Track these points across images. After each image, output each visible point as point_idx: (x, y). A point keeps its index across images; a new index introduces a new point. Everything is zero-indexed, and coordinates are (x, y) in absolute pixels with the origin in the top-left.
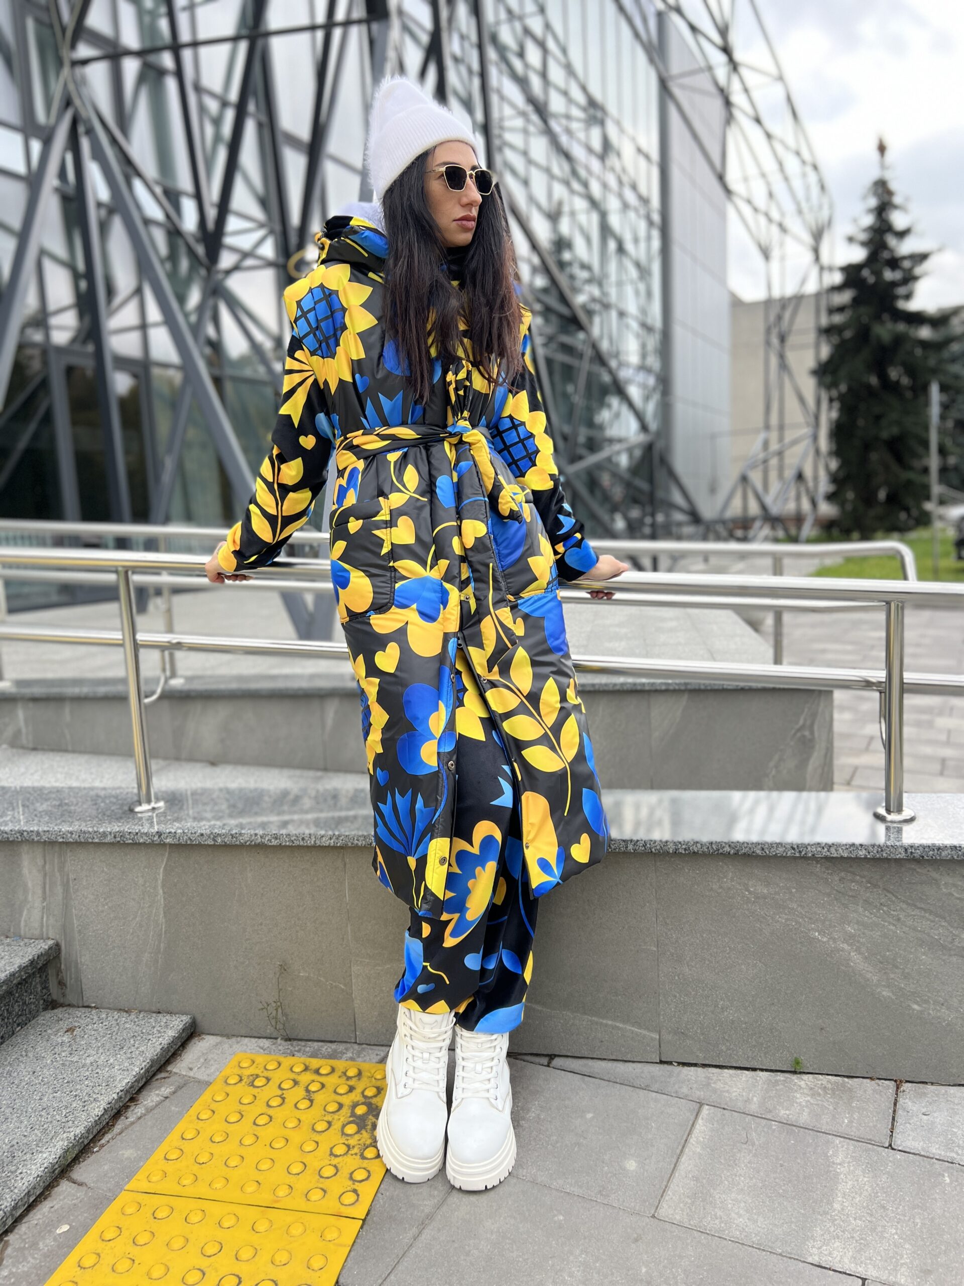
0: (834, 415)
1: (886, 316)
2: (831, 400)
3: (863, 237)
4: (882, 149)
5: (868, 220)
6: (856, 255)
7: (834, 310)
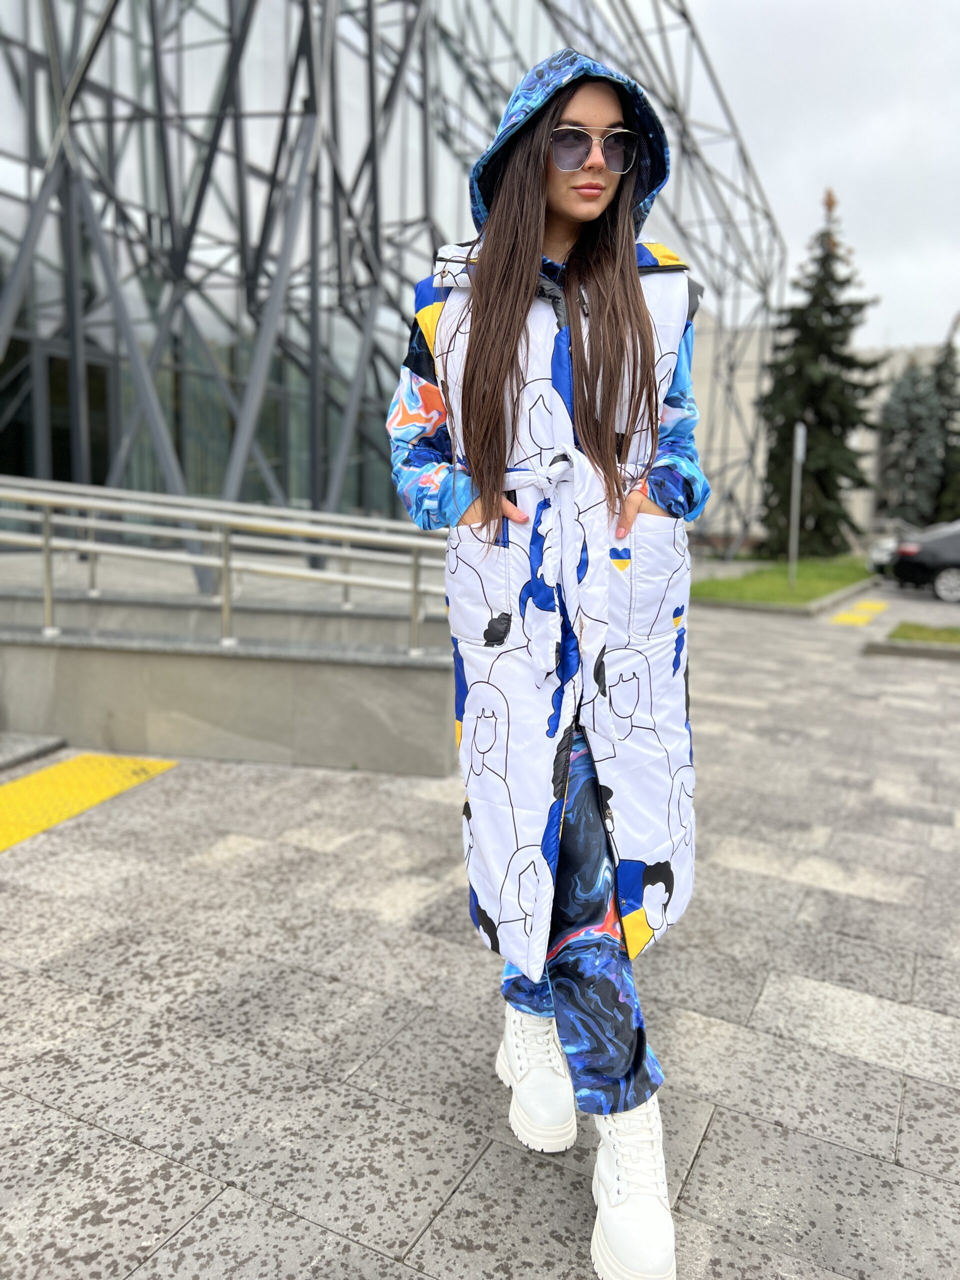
2: (769, 431)
3: (808, 283)
4: (830, 203)
5: (812, 268)
6: (800, 299)
7: (777, 348)
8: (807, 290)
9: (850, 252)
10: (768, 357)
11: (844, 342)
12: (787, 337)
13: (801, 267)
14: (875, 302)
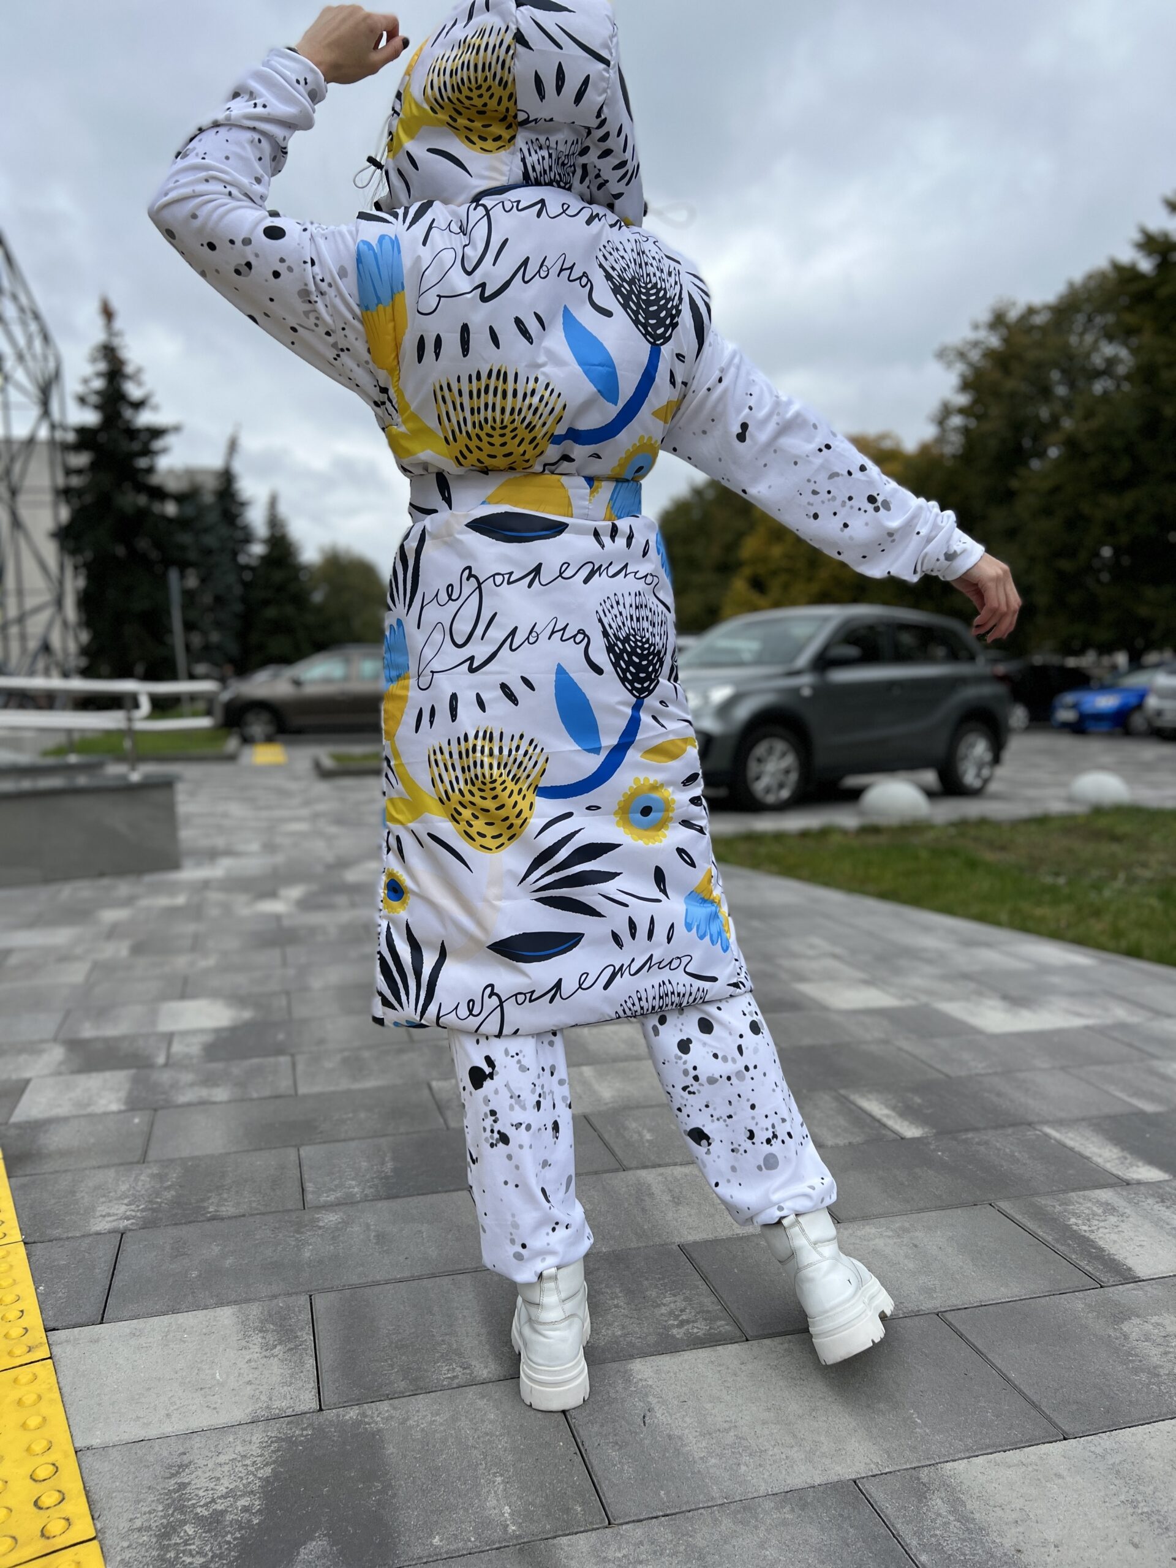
0: (81, 583)
1: (127, 486)
2: (76, 568)
3: (94, 399)
4: (108, 313)
5: (98, 384)
6: (90, 418)
7: (69, 472)
8: (97, 407)
9: (139, 371)
10: (61, 481)
11: (149, 469)
12: (81, 460)
13: (86, 381)
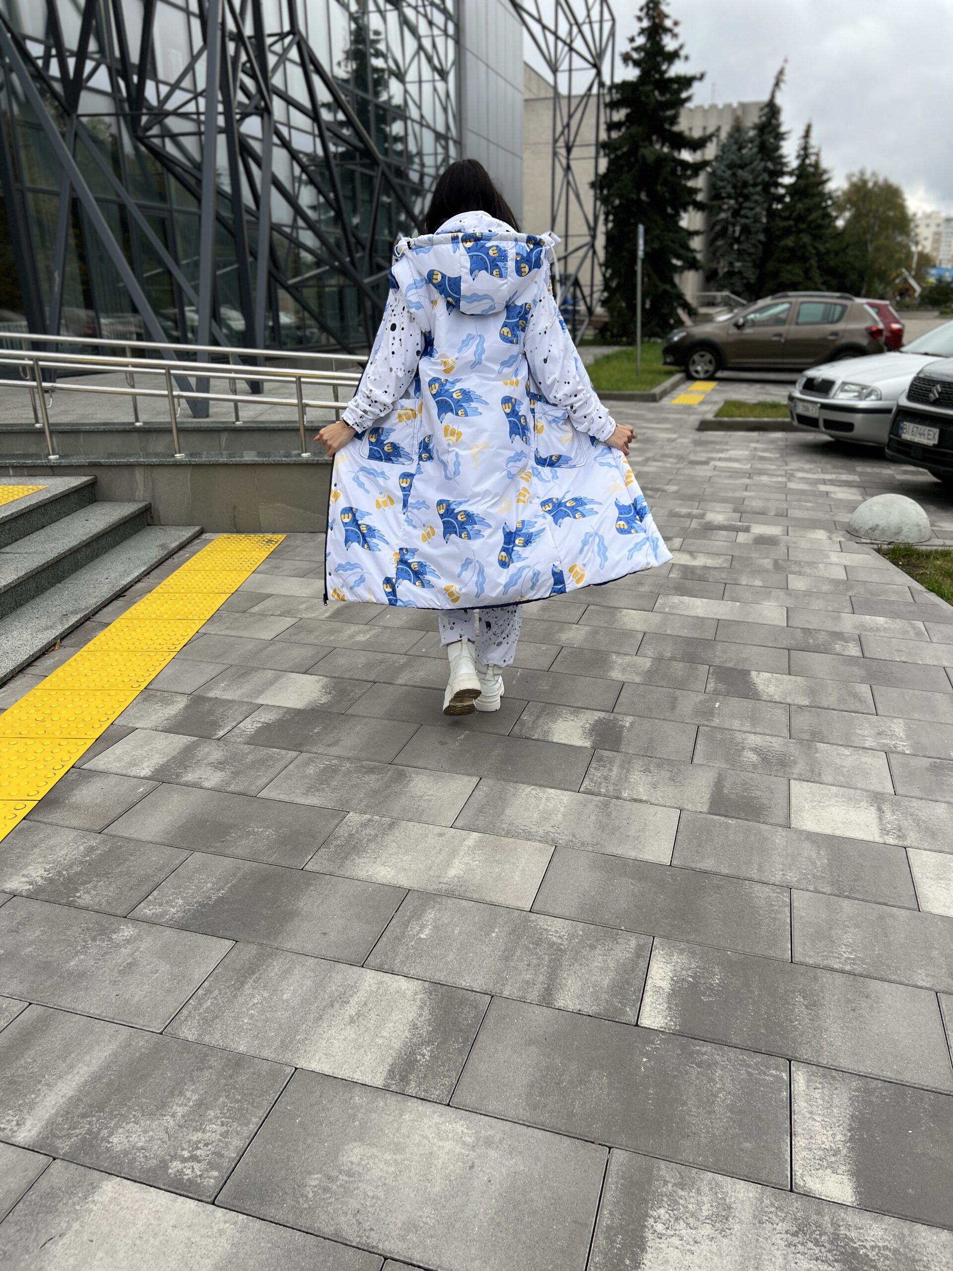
1: (655, 137)
3: (636, 56)
5: (641, 40)
6: (631, 74)
7: (612, 126)
8: (636, 63)
9: (676, 22)
10: (603, 136)
11: (674, 120)
12: (620, 115)
14: (702, 77)
